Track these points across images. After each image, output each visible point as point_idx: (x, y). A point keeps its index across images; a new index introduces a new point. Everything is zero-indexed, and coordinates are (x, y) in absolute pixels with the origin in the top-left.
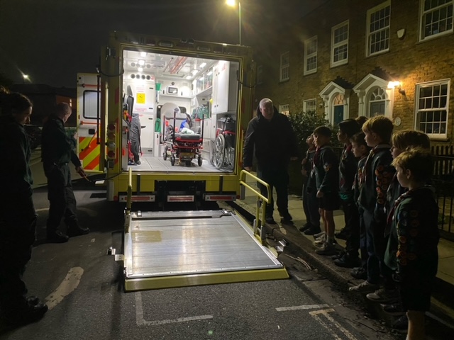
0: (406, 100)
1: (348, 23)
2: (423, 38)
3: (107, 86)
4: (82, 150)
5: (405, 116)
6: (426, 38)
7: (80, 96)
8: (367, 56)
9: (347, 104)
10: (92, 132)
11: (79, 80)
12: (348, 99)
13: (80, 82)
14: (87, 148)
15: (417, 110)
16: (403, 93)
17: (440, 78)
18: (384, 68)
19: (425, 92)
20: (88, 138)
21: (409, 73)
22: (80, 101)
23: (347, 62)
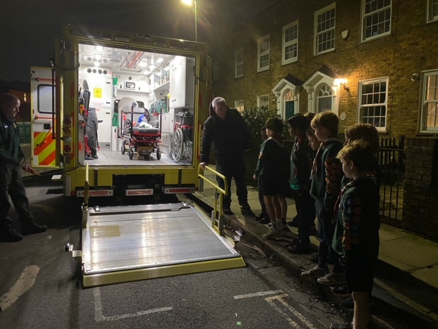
0: (350, 96)
1: (297, 23)
2: (364, 39)
3: (62, 80)
4: (37, 145)
5: (349, 111)
6: (368, 39)
7: (34, 90)
8: (315, 54)
9: (297, 100)
10: (47, 126)
11: (33, 74)
12: (298, 95)
13: (34, 76)
14: (43, 143)
15: (360, 106)
16: (348, 90)
17: (380, 76)
18: (330, 66)
19: (367, 89)
20: (43, 133)
21: (353, 71)
22: (34, 95)
23: (297, 60)
